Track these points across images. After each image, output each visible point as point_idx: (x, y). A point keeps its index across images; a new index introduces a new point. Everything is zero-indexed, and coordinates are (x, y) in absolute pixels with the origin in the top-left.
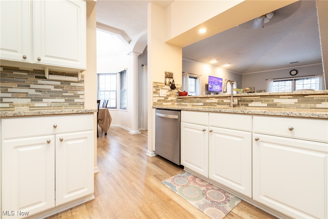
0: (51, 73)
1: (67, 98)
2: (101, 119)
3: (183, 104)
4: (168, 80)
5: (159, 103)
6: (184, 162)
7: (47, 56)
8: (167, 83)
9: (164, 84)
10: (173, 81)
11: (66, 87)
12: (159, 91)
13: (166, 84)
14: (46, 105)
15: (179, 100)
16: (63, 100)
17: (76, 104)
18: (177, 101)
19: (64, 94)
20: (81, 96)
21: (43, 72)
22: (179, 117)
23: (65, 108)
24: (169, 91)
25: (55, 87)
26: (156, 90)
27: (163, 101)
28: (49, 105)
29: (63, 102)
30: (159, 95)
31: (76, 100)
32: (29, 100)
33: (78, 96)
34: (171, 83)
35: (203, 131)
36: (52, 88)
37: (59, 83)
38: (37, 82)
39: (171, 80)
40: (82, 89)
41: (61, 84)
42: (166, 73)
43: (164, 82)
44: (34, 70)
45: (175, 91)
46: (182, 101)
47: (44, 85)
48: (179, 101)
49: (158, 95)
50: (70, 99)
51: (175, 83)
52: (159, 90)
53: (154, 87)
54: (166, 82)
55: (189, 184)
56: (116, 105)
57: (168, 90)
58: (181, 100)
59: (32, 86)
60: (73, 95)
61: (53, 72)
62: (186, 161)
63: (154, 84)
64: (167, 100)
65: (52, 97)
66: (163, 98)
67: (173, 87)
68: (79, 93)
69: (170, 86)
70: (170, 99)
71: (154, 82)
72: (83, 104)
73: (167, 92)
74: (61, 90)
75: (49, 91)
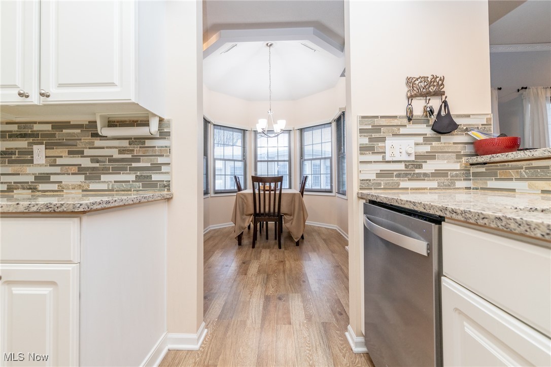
0: (112, 124)
1: (138, 173)
2: (289, 213)
3: (492, 184)
4: (419, 106)
5: (383, 182)
8: (418, 111)
9: (405, 121)
10: (445, 103)
11: (137, 150)
12: (380, 144)
13: (410, 119)
14: (105, 187)
15: (473, 169)
16: (132, 177)
17: (153, 185)
19: (134, 165)
20: (164, 169)
23: (135, 192)
24: (426, 139)
25: (120, 152)
26: (371, 140)
27: (398, 176)
28: (110, 189)
29: (133, 181)
30: (384, 157)
31: (155, 177)
32: (81, 178)
33: (157, 168)
34: (432, 112)
36: (116, 155)
37: (125, 143)
38: (93, 143)
39: (435, 103)
40: (167, 151)
41: (130, 144)
42: (410, 82)
43: (404, 114)
44: (89, 122)
45: (458, 138)
46: (492, 175)
47: (103, 148)
48: (476, 175)
49: (379, 158)
50: (145, 173)
51: (455, 110)
52: (383, 139)
53: (362, 131)
54: (410, 111)
56: (331, 186)
57: (420, 140)
58: (482, 169)
59: (87, 152)
60: (150, 165)
61: (118, 122)
63: (361, 123)
64: (417, 171)
65: (117, 171)
66: (402, 167)
67: (444, 125)
68: (160, 160)
69: (431, 122)
70: (429, 167)
71: (363, 117)
72: (169, 186)
73: (417, 144)
74: (129, 156)
75: (112, 160)
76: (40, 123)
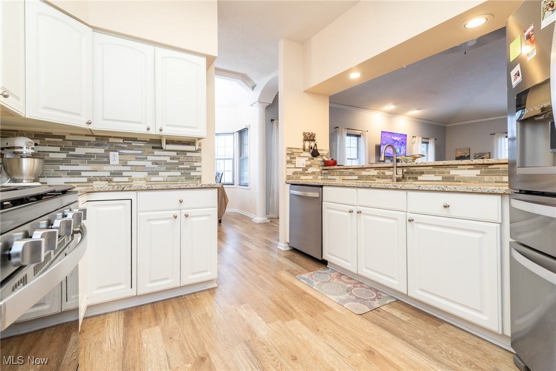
0: (167, 143)
1: (183, 171)
3: (329, 177)
4: (307, 144)
5: (295, 176)
6: (327, 255)
7: (168, 125)
8: (307, 147)
9: (303, 150)
10: (316, 145)
11: (182, 158)
12: (294, 160)
13: (304, 150)
14: (161, 179)
15: (324, 172)
16: (179, 174)
17: (192, 178)
18: (322, 174)
19: (180, 166)
20: (198, 169)
21: (160, 141)
22: (320, 195)
23: (181, 182)
24: (309, 159)
25: (171, 159)
26: (291, 158)
27: (300, 174)
28: (165, 180)
29: (179, 176)
30: (295, 166)
31: (193, 174)
32: (146, 174)
33: (194, 169)
34: (311, 148)
35: (350, 212)
36: (169, 160)
37: (174, 154)
38: (153, 153)
39: (312, 144)
40: (199, 159)
41: (177, 154)
42: (304, 134)
43: (302, 147)
44: (151, 139)
45: (319, 159)
46: (329, 174)
47: (160, 156)
48: (324, 173)
49: (293, 166)
50: (187, 172)
51: (319, 148)
52: (295, 158)
53: (288, 154)
54: (304, 146)
55: (331, 281)
56: (233, 180)
57: (307, 159)
58: (327, 172)
59: (149, 158)
60: (189, 167)
61: (169, 141)
62: (329, 253)
63: (287, 150)
64: (306, 172)
65: (168, 170)
66: (301, 170)
67: (315, 153)
68: (196, 164)
69: (311, 152)
70: (310, 170)
71: (288, 148)
72: (200, 178)
73: (306, 161)
74: (177, 161)
75: (166, 163)
76: (114, 137)
